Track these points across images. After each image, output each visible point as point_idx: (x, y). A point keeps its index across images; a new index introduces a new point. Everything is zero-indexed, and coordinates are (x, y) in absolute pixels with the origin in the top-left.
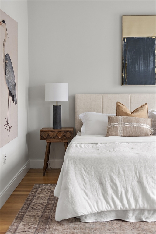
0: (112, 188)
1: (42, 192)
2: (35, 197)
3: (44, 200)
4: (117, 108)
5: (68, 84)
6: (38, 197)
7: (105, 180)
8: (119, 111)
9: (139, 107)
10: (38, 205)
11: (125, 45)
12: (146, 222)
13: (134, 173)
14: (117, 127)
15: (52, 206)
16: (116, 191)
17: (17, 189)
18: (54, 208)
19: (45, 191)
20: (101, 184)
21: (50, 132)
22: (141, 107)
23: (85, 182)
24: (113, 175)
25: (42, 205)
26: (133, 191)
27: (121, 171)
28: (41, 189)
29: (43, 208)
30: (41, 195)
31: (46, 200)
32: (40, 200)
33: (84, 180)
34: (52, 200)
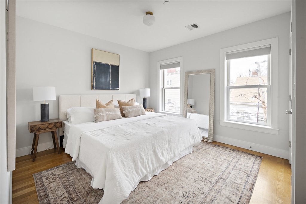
0: (141, 162)
1: (50, 181)
2: (47, 191)
3: (61, 190)
4: (97, 103)
5: (55, 87)
6: (50, 190)
7: (137, 158)
8: (98, 105)
9: (108, 102)
10: (61, 200)
11: (94, 66)
12: (156, 175)
13: (151, 147)
14: (103, 115)
15: (75, 194)
16: (143, 164)
17: (16, 188)
18: (79, 195)
19: (51, 179)
20: (135, 162)
21: (41, 125)
22: (110, 102)
23: (124, 166)
24: (141, 152)
25: (64, 198)
26: (151, 159)
27: (145, 148)
28: (45, 178)
29: (68, 201)
30: (52, 185)
31: (62, 190)
32: (57, 193)
33: (124, 164)
34: (68, 187)
